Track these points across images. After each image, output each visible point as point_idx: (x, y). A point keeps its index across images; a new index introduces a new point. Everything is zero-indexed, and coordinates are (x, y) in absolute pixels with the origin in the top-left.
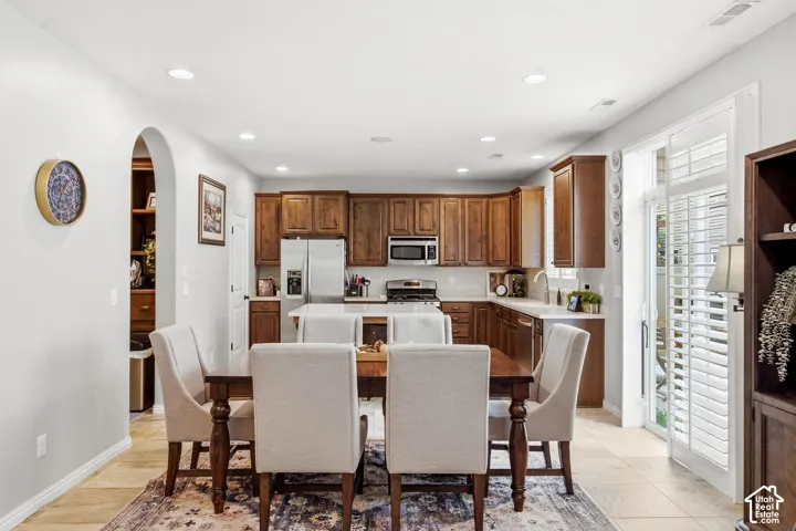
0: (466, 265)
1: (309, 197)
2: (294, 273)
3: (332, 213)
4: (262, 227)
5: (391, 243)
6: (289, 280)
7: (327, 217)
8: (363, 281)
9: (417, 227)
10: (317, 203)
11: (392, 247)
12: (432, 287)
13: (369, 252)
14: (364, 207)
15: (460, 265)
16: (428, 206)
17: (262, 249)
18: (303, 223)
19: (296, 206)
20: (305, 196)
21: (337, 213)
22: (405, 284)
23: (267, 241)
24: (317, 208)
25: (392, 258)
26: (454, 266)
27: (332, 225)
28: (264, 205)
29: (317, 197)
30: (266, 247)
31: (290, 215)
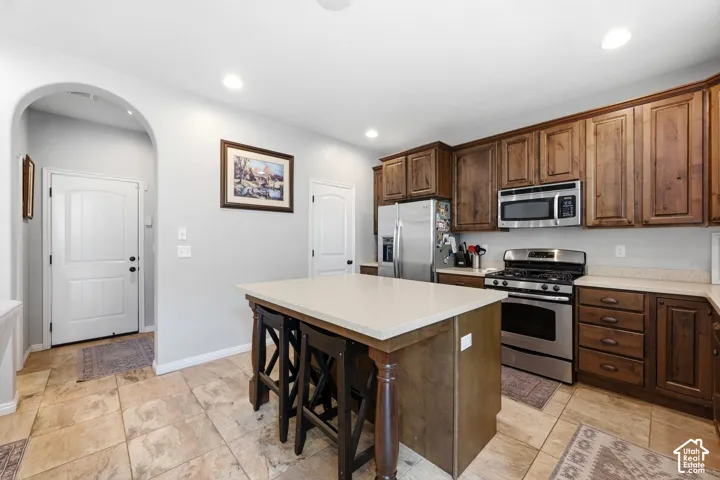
0: (647, 225)
1: (403, 159)
2: (388, 240)
3: (424, 169)
5: (501, 200)
6: (384, 247)
7: (419, 176)
9: (544, 171)
10: (410, 163)
11: (503, 204)
12: (579, 260)
13: (475, 213)
14: (469, 159)
15: (629, 225)
16: (563, 137)
18: (399, 188)
19: (392, 172)
20: (400, 160)
21: (429, 172)
22: (531, 255)
24: (410, 169)
25: (503, 219)
26: (619, 226)
27: (424, 185)
29: (411, 157)
31: (388, 181)
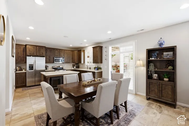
1: (35, 47)
2: (31, 65)
3: (42, 51)
4: (18, 53)
6: (29, 66)
7: (40, 52)
8: (47, 66)
9: (60, 55)
10: (37, 48)
11: (55, 59)
13: (50, 60)
14: (48, 50)
16: (62, 52)
17: (18, 59)
18: (33, 53)
19: (31, 48)
20: (34, 46)
21: (43, 51)
23: (20, 57)
24: (37, 50)
25: (55, 61)
26: (67, 63)
27: (42, 54)
28: (19, 47)
29: (37, 47)
30: (19, 58)
31: (29, 50)
